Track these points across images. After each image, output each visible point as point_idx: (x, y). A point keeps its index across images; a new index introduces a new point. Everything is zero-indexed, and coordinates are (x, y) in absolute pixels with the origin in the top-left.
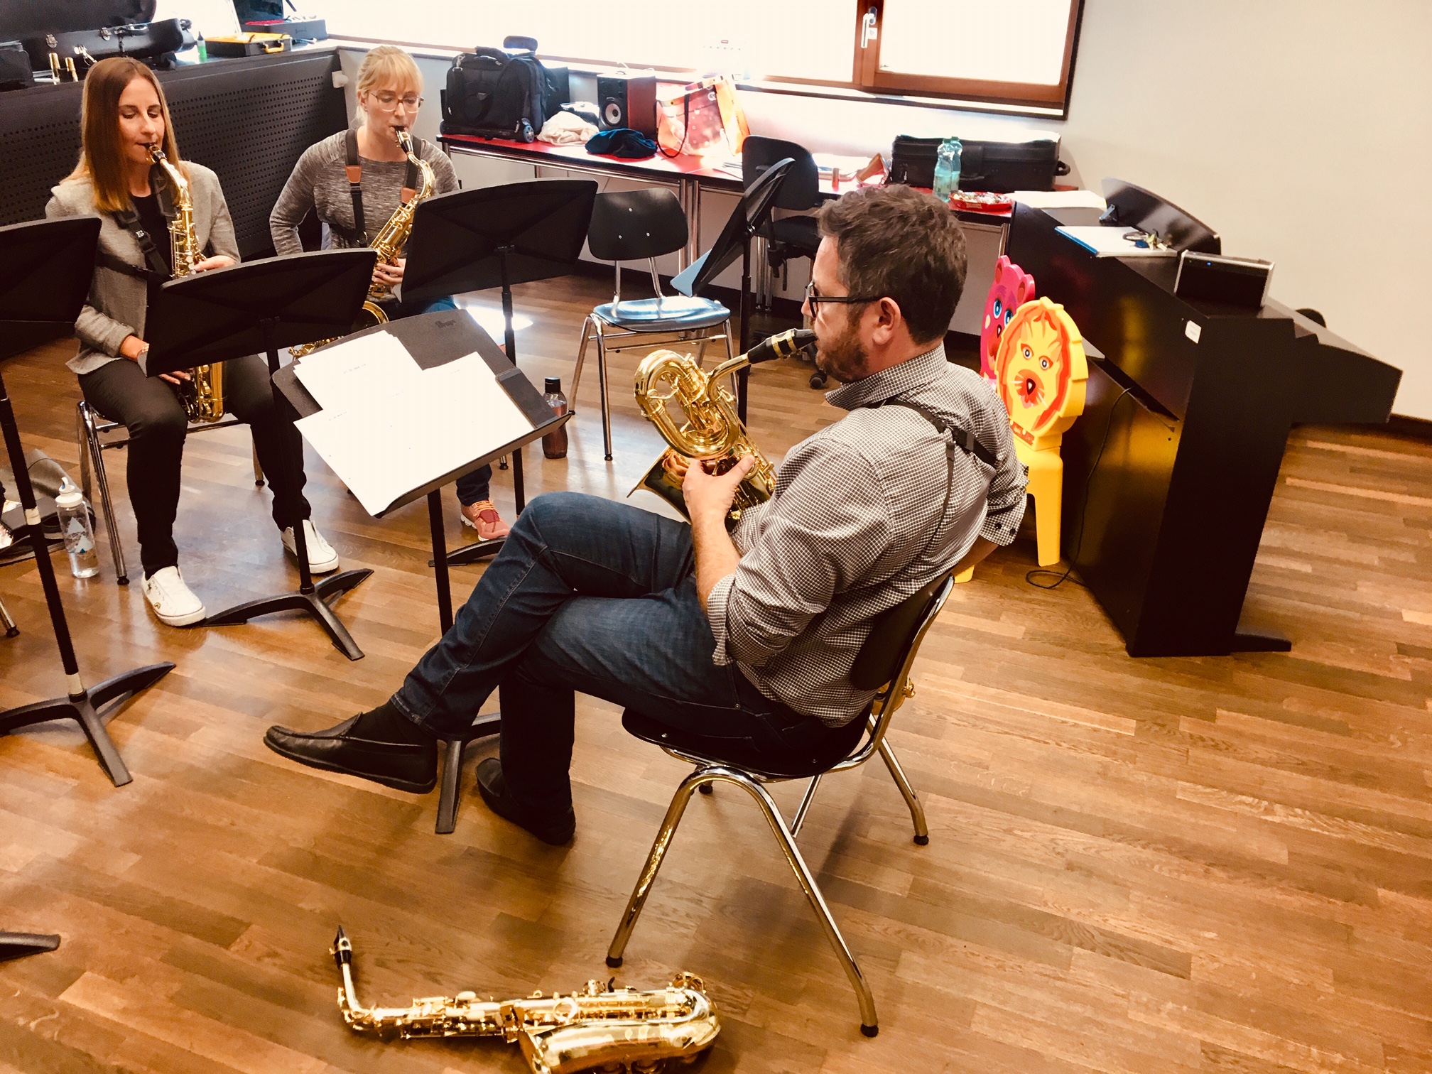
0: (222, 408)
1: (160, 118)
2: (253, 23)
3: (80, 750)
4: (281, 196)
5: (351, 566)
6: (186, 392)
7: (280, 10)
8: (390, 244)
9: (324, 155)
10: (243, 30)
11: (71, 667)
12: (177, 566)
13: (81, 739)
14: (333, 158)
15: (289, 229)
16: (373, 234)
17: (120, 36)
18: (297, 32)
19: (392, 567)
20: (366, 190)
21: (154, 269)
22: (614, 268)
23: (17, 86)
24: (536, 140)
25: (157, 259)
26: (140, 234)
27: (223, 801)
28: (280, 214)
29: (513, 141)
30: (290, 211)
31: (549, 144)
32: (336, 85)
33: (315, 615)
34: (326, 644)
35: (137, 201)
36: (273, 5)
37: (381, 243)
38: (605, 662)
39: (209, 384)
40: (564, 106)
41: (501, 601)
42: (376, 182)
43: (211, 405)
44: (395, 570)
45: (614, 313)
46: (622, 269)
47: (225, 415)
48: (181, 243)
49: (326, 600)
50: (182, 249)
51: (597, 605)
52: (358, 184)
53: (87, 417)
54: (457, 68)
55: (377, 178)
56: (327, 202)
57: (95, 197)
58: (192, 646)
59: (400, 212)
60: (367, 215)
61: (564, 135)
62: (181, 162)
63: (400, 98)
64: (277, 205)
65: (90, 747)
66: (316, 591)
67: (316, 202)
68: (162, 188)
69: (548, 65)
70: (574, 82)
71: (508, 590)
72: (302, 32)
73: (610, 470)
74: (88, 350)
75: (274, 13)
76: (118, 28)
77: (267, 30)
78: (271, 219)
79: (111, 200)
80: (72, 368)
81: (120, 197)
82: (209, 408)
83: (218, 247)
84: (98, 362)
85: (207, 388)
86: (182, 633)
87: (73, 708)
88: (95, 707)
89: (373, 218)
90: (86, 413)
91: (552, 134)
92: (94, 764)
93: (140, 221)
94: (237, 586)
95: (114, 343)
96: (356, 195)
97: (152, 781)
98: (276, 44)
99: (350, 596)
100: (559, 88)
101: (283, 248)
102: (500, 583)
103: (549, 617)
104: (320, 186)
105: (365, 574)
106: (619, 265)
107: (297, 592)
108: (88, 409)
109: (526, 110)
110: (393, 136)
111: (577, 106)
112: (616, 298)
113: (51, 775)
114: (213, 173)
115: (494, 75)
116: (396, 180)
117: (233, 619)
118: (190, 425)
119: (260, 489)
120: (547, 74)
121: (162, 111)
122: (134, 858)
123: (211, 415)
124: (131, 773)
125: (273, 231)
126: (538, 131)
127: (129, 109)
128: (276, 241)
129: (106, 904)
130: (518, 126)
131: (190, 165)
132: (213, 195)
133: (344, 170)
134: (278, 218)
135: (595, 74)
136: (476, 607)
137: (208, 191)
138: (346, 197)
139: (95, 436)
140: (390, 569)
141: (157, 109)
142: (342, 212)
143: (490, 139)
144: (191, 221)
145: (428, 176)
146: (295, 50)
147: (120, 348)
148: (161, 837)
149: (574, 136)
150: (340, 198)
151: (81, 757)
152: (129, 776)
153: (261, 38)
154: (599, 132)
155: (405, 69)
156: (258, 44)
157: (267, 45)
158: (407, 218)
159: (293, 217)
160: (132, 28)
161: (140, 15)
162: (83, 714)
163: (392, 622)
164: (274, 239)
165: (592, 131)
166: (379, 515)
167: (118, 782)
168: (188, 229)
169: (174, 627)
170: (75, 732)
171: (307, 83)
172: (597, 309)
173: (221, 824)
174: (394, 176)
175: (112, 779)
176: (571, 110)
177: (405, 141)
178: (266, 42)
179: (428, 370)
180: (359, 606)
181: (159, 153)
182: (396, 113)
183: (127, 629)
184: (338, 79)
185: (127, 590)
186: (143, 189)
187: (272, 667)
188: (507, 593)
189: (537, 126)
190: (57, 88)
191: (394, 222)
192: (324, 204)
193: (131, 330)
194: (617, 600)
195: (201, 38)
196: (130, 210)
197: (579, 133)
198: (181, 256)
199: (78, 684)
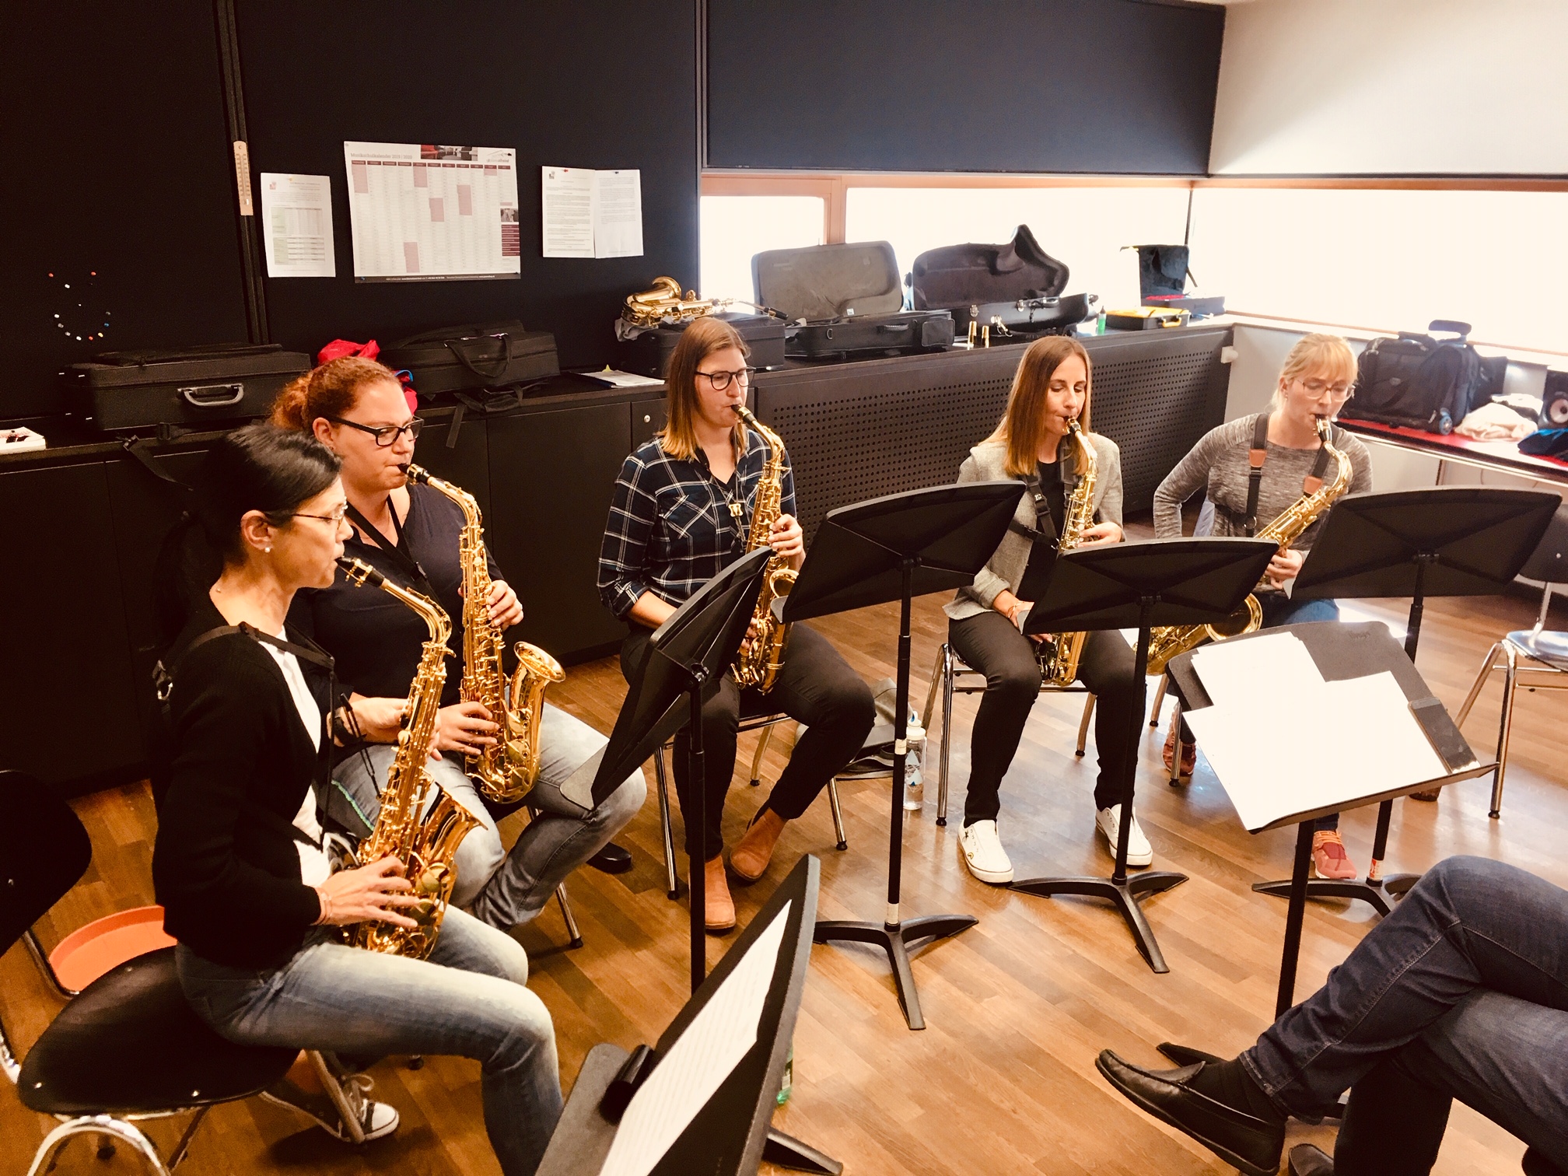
0: (1074, 674)
1: (1082, 394)
2: (1153, 298)
3: (882, 980)
4: (1172, 472)
5: (1165, 867)
6: (1046, 651)
7: (1182, 285)
8: (1282, 533)
9: (1230, 437)
10: (1143, 304)
11: (894, 897)
12: (996, 821)
13: (885, 969)
14: (1238, 441)
15: (1173, 505)
16: (1262, 520)
17: (1033, 308)
18: (1195, 307)
19: (1208, 879)
20: (1267, 476)
21: (1043, 532)
22: (1542, 592)
23: (938, 349)
24: (1452, 432)
25: (1049, 524)
26: (1038, 497)
27: (1007, 1082)
28: (1168, 490)
29: (1423, 431)
30: (1179, 488)
31: (1470, 438)
32: (1224, 360)
33: (1121, 909)
34: (1129, 945)
35: (1043, 467)
36: (1176, 280)
37: (1273, 531)
38: (1513, 1081)
39: (1069, 649)
40: (1494, 397)
41: (1393, 974)
42: (1279, 468)
43: (1066, 669)
44: (1214, 884)
45: (1531, 643)
46: (1554, 595)
47: (1076, 681)
48: (1077, 510)
49: (1136, 896)
50: (1076, 516)
51: (1513, 1006)
52: (1259, 469)
53: (948, 660)
54: (1373, 351)
55: (1282, 464)
56: (1221, 484)
57: (1007, 460)
58: (995, 906)
59: (1302, 502)
60: (1261, 501)
61: (1489, 429)
62: (1090, 434)
63: (1329, 386)
64: (1166, 480)
65: (891, 980)
66: (1128, 884)
67: (1210, 482)
68: (1066, 457)
69: (1483, 352)
70: (1512, 372)
71: (1403, 963)
72: (1201, 307)
73: (1494, 830)
74: (964, 598)
75: (1175, 288)
76: (1033, 300)
77: (1167, 305)
78: (1156, 494)
79: (1020, 463)
80: (946, 612)
81: (1029, 463)
82: (1062, 672)
83: (1104, 515)
84: (971, 610)
85: (1067, 652)
86: (987, 890)
87: (884, 937)
88: (905, 941)
89: (1267, 505)
90: (948, 655)
91: (1475, 427)
92: (893, 999)
93: (1041, 486)
94: (1046, 855)
95: (989, 597)
96: (1255, 480)
97: (943, 1034)
98: (1174, 319)
99: (1159, 899)
100: (1494, 377)
101: (1163, 523)
102: (1392, 952)
103: (1450, 1007)
104: (1218, 467)
105: (1178, 879)
106: (1550, 588)
107: (1108, 880)
108: (950, 652)
109: (1448, 399)
110: (1310, 424)
111: (1513, 399)
112: (1539, 626)
113: (855, 996)
114: (1115, 445)
115: (1417, 361)
116: (1301, 468)
117: (1040, 889)
118: (1043, 686)
119: (1079, 760)
120: (1483, 363)
121: (1086, 388)
122: (918, 1111)
123: (1063, 679)
124: (925, 1019)
125: (1156, 506)
126: (1457, 423)
127: (1059, 384)
128: (1158, 516)
129: (886, 1147)
130: (1433, 417)
131: (1096, 436)
132: (1112, 466)
133: (1247, 453)
134: (1164, 493)
135: (1543, 367)
136: (1357, 974)
137: (1108, 462)
138: (1244, 480)
139: (951, 678)
140: (1206, 881)
141: (1082, 385)
142: (1235, 495)
143: (1395, 427)
144: (1091, 491)
145: (1345, 469)
146: (1190, 324)
147: (993, 603)
148: (945, 1098)
149: (1504, 432)
150: (1235, 481)
151: (883, 988)
152: (924, 1023)
153: (1161, 312)
154: (1537, 431)
155: (1340, 356)
156: (1157, 318)
157: (1165, 320)
158: (1310, 509)
159: (1180, 495)
160: (1045, 301)
161: (1052, 289)
162: (894, 948)
163: (1204, 943)
164: (1155, 513)
165: (1529, 428)
166: (1254, 832)
167: (912, 1027)
168: (1087, 497)
169: (982, 881)
170: (881, 959)
171: (1196, 357)
172: (1509, 635)
173: (1002, 1105)
174: (1301, 463)
175: (908, 1020)
176: (1504, 403)
177: (1325, 430)
178: (1165, 317)
179: (1332, 683)
180: (1168, 913)
181: (1075, 426)
182: (1321, 401)
183: (937, 870)
184: (1227, 354)
185: (943, 832)
186: (1049, 454)
187: (1071, 953)
188: (1401, 966)
189: (1457, 419)
190: (970, 353)
191: (1293, 512)
192: (1218, 485)
193: (1007, 585)
194: (1541, 1007)
195: (1103, 312)
196: (1035, 474)
197: (1511, 429)
198: (1073, 522)
199: (896, 915)
